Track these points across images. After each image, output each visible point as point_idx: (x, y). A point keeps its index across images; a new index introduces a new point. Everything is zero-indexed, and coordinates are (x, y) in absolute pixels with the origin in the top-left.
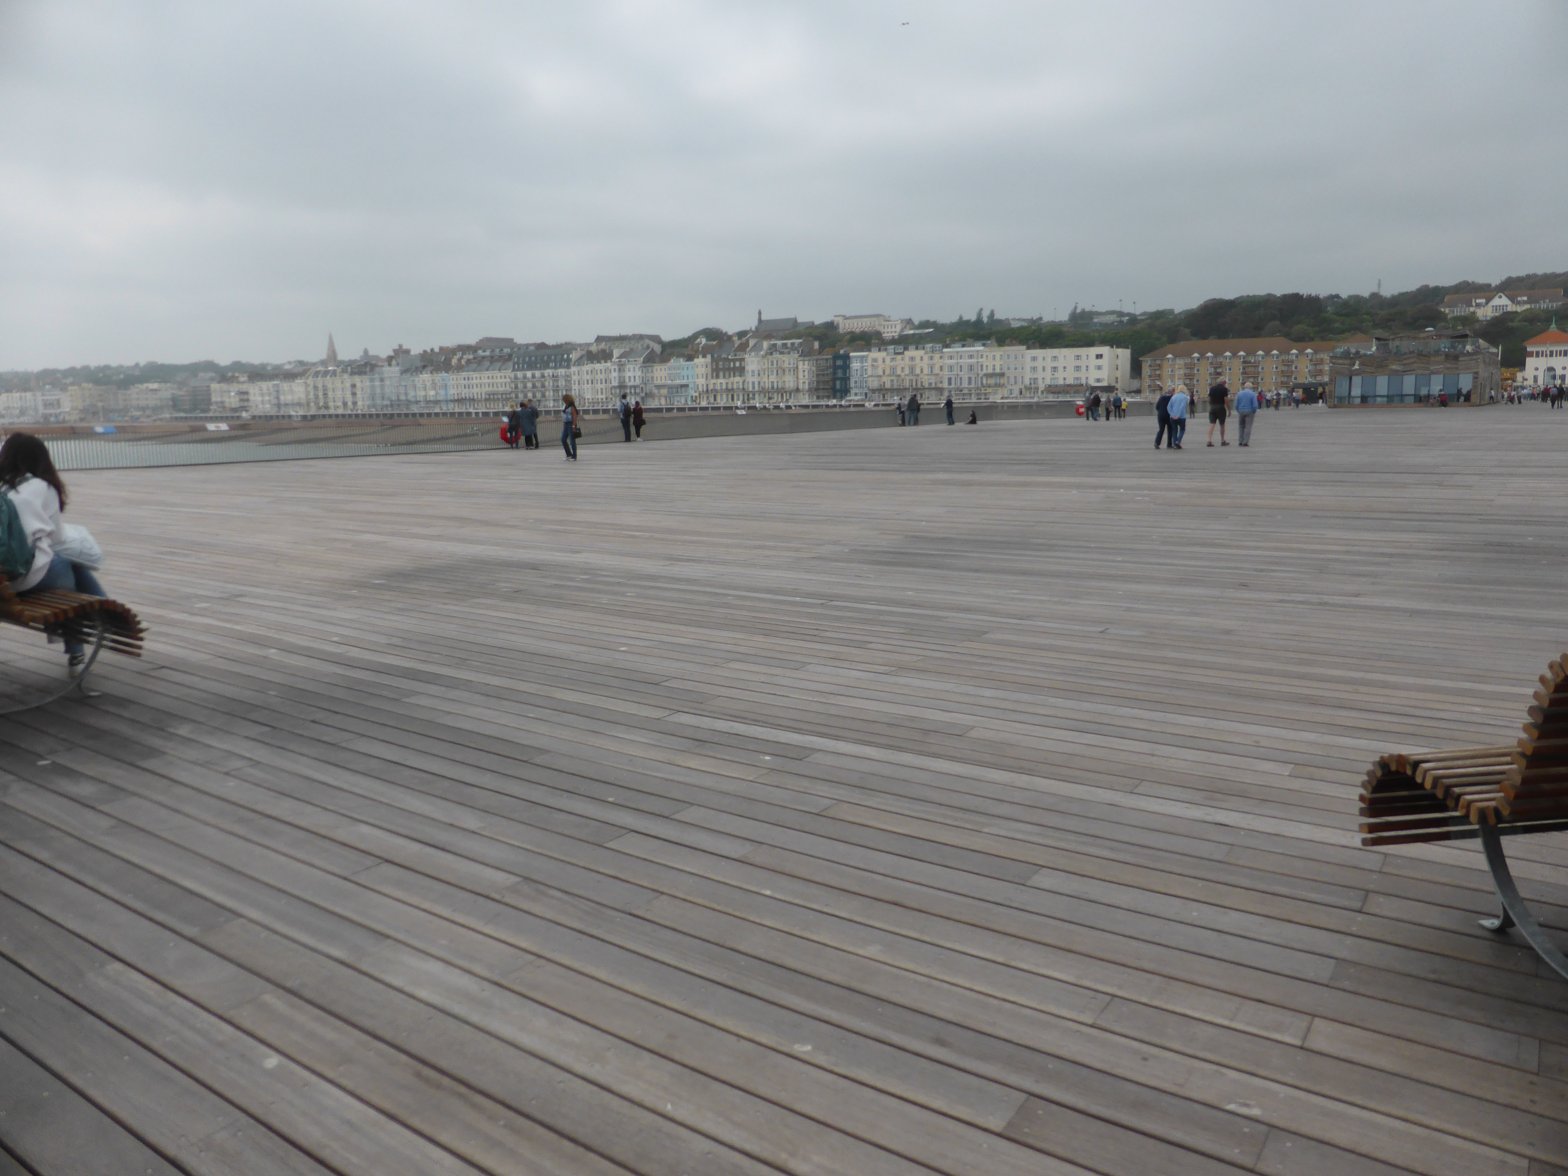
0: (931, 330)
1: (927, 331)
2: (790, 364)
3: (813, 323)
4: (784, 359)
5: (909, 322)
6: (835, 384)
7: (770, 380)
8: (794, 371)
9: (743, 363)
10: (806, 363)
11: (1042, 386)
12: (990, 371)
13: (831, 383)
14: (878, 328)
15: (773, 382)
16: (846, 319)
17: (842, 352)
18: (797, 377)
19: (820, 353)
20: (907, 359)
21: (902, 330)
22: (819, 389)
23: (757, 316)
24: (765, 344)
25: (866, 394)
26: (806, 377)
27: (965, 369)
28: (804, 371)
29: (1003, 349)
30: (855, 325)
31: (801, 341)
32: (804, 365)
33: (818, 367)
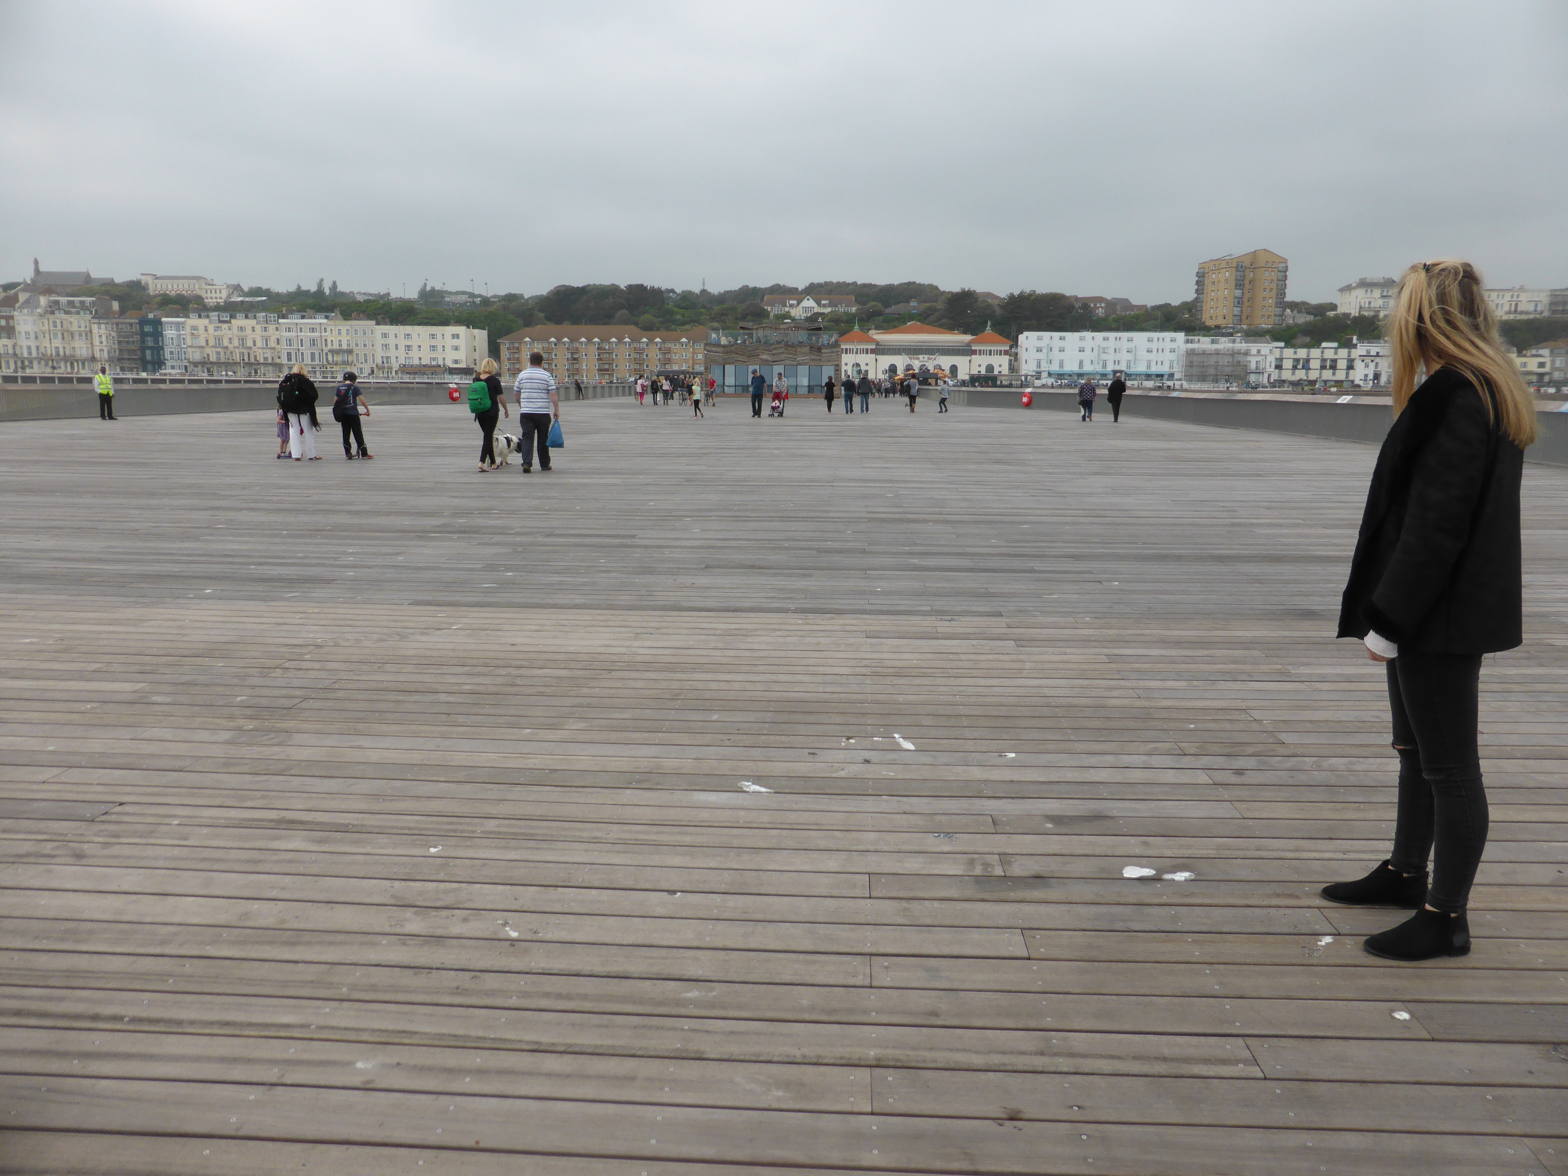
0: (264, 298)
1: (260, 299)
2: (80, 327)
3: (113, 280)
4: (72, 320)
5: (237, 288)
6: (144, 354)
7: (53, 345)
8: (86, 335)
9: (11, 322)
10: (103, 326)
11: (395, 366)
12: (336, 346)
13: (139, 353)
14: (199, 292)
15: (57, 348)
16: (157, 278)
17: (151, 316)
18: (92, 344)
19: (119, 317)
20: (235, 329)
21: (229, 296)
22: (123, 359)
23: (32, 266)
24: (43, 300)
25: (186, 367)
26: (104, 343)
27: (307, 343)
28: (100, 336)
29: (349, 322)
30: (170, 286)
31: (94, 299)
32: (99, 328)
33: (119, 332)
